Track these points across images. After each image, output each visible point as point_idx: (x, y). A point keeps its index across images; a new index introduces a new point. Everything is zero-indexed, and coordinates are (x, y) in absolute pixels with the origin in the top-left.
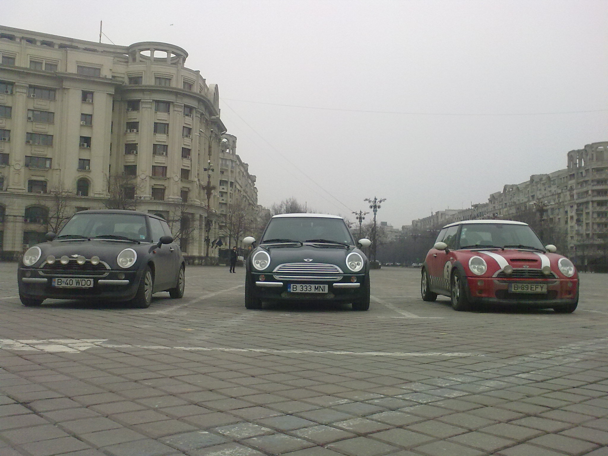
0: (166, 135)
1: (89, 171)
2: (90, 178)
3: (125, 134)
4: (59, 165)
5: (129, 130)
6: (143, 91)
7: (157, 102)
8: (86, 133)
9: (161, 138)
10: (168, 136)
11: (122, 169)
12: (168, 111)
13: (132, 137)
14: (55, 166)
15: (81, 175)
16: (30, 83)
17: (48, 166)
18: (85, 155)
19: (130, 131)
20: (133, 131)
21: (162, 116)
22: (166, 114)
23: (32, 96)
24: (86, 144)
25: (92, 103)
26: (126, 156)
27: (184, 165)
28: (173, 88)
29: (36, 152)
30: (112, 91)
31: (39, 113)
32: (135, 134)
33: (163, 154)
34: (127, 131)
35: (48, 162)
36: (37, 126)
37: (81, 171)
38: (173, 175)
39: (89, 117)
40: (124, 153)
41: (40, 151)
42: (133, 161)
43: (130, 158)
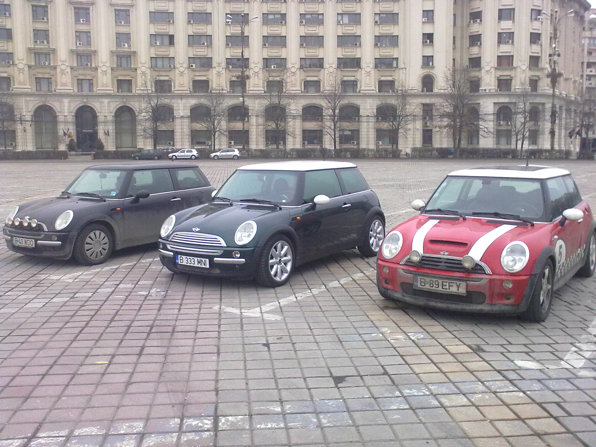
0: (511, 22)
1: (433, 67)
2: (434, 74)
3: (468, 26)
4: (405, 64)
5: (472, 21)
8: (428, 29)
9: (506, 25)
10: (514, 22)
11: (466, 63)
13: (475, 28)
14: (401, 65)
15: (425, 71)
17: (395, 66)
18: (428, 52)
19: (474, 22)
20: (476, 21)
21: (507, 1)
23: (377, 0)
24: (428, 41)
26: (471, 48)
27: (533, 51)
29: (384, 54)
31: (384, 15)
32: (477, 24)
33: (508, 42)
34: (470, 22)
35: (395, 63)
36: (383, 28)
37: (425, 68)
38: (520, 64)
39: (430, 13)
40: (468, 45)
41: (387, 52)
42: (477, 53)
43: (474, 50)
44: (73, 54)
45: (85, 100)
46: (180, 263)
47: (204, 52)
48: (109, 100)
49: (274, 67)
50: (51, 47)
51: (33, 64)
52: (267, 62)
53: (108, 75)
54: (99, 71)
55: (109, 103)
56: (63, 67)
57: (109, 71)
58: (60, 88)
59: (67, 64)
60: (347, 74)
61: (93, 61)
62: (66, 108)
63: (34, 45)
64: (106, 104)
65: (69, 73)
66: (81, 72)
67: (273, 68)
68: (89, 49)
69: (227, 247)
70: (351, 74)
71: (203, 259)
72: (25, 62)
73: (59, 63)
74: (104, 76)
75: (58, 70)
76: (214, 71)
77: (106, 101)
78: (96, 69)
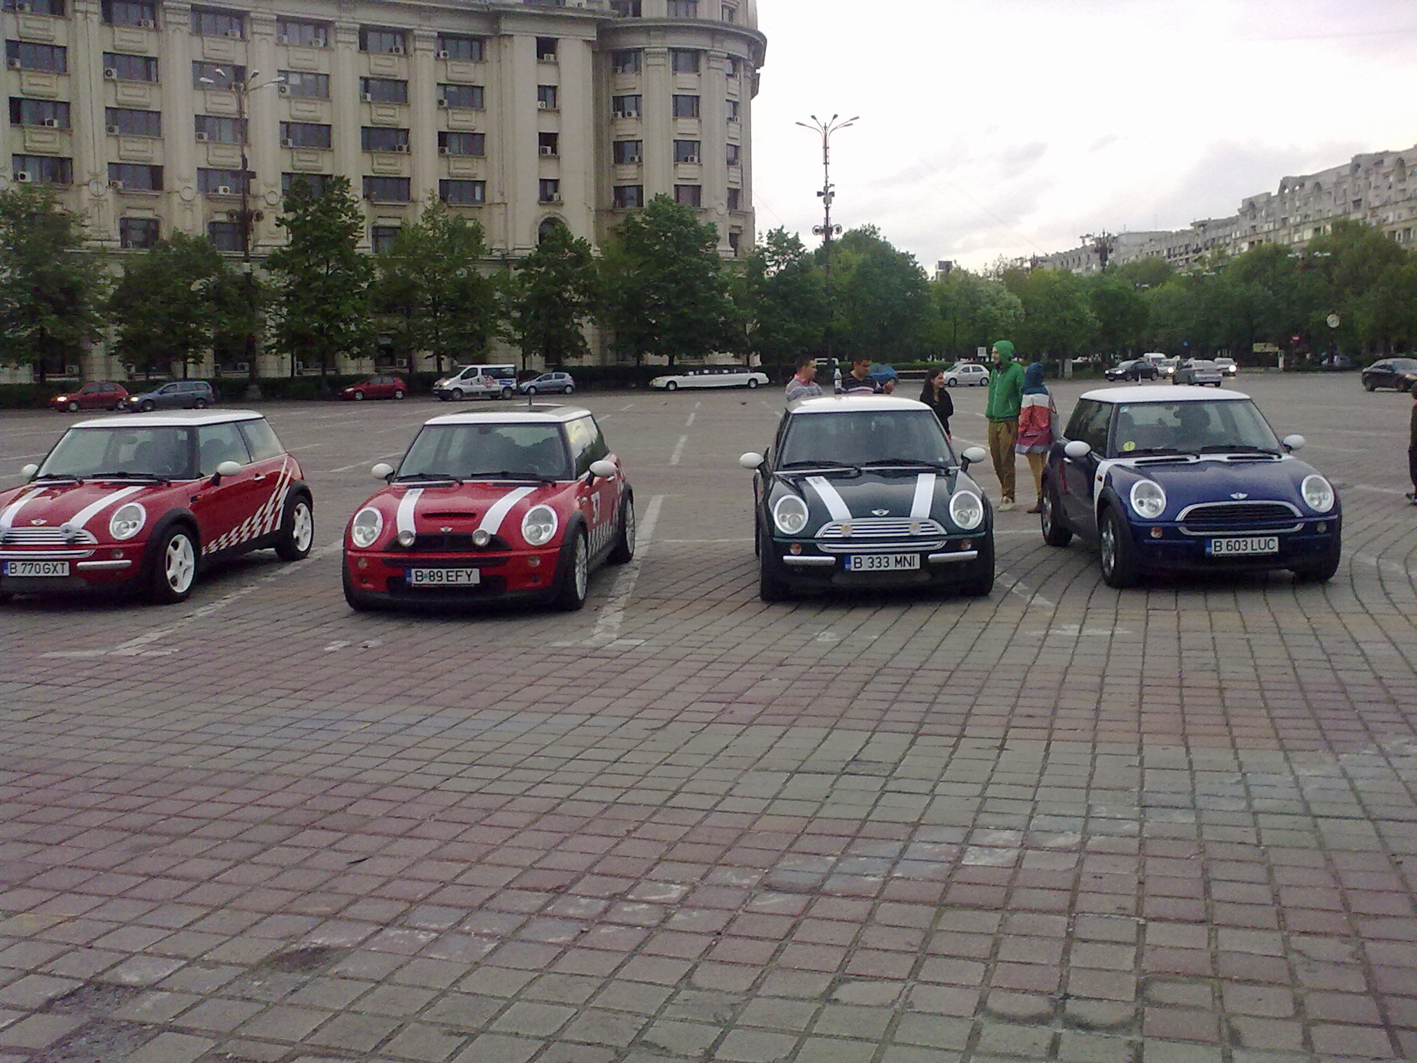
0: (695, 121)
1: (560, 204)
2: (563, 217)
3: (613, 122)
4: (502, 195)
5: (619, 114)
6: (647, 30)
7: (675, 51)
8: (549, 125)
9: (687, 126)
10: (700, 121)
11: (610, 198)
12: (696, 70)
13: (627, 128)
14: (492, 196)
15: (547, 212)
16: (440, 30)
17: (478, 197)
18: (550, 174)
19: (623, 116)
20: (630, 114)
21: (687, 81)
22: (695, 76)
23: (442, 56)
24: (549, 149)
25: (556, 64)
26: (618, 167)
27: (731, 179)
28: (703, 21)
29: (457, 171)
30: (592, 34)
31: (456, 89)
32: (632, 121)
33: (692, 159)
34: (616, 115)
35: (478, 190)
36: (456, 117)
37: (544, 205)
38: (715, 203)
39: (550, 92)
40: (612, 161)
41: (465, 168)
42: (634, 177)
43: (628, 171)
46: (853, 569)
47: (53, 142)
49: (225, 190)
52: (206, 176)
60: (385, 212)
67: (221, 192)
69: (948, 534)
70: (391, 212)
71: (908, 556)
76: (86, 194)
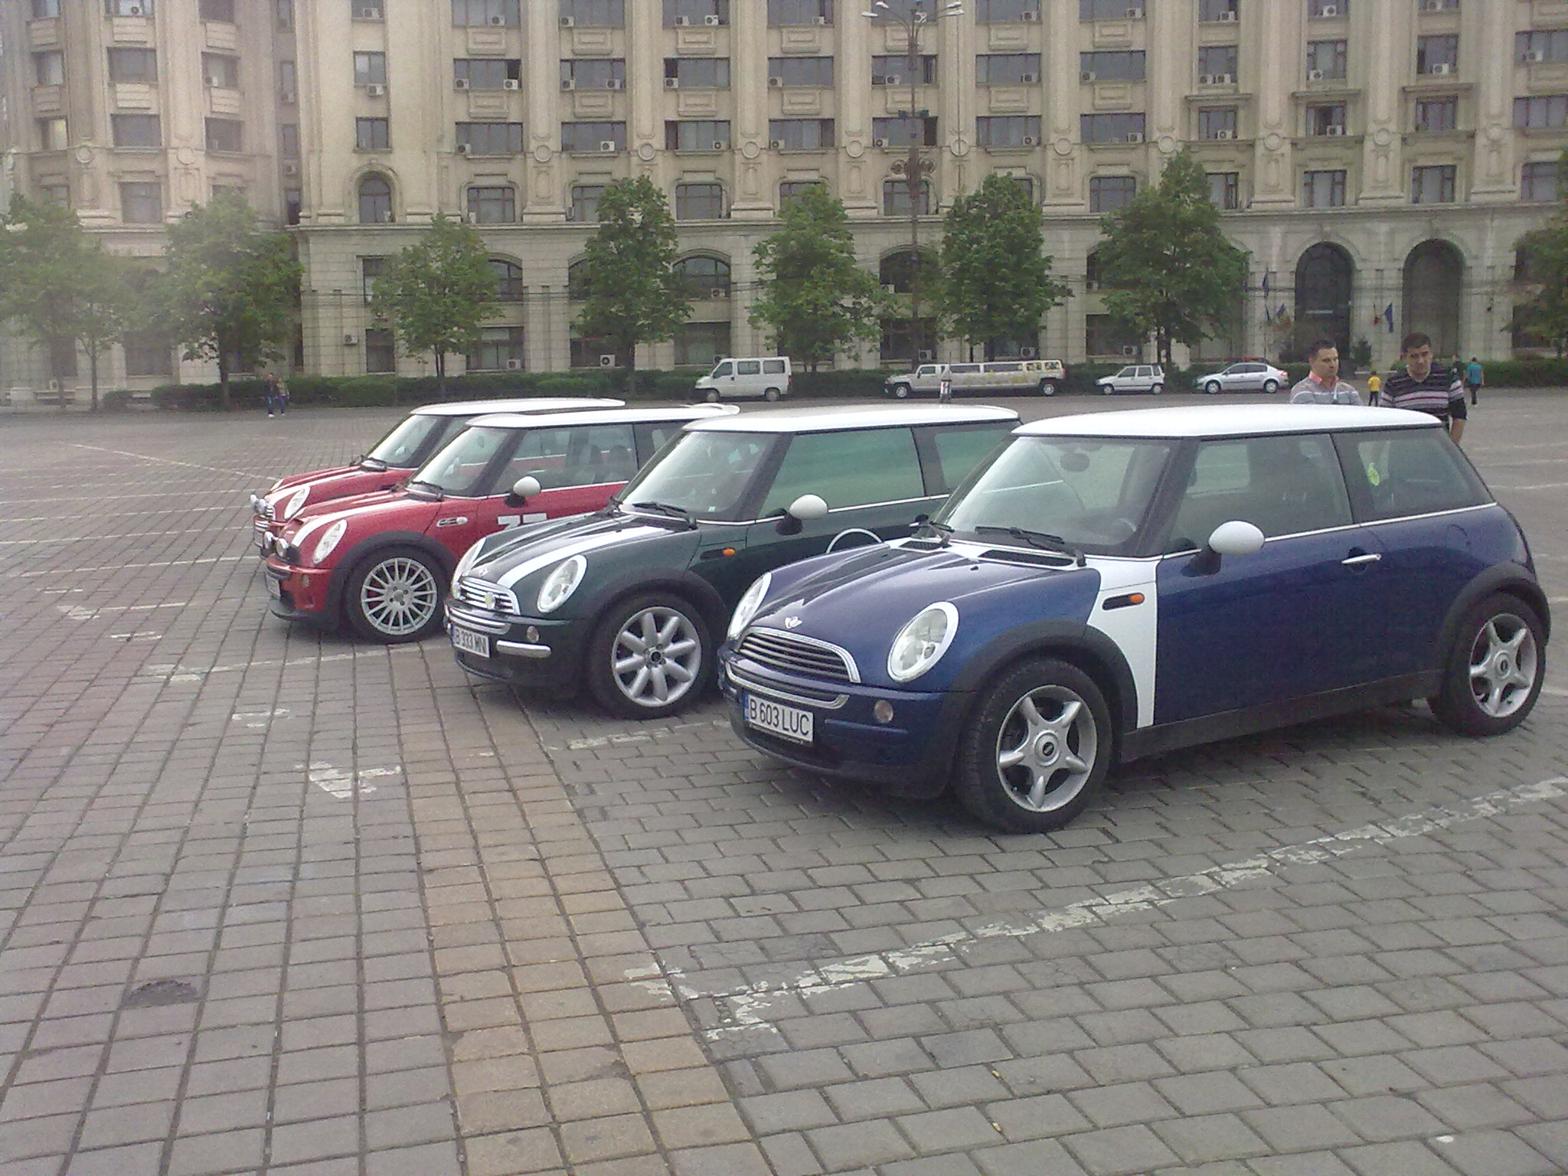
44: (1297, 105)
45: (1327, 229)
48: (1393, 225)
50: (1242, 91)
51: (1194, 138)
53: (1391, 155)
54: (1368, 145)
55: (1392, 233)
56: (1273, 142)
57: (1396, 144)
58: (1262, 200)
59: (1283, 132)
61: (1350, 120)
62: (1275, 251)
63: (1199, 89)
64: (1382, 238)
65: (1288, 159)
66: (1319, 152)
68: (1342, 87)
72: (1176, 134)
73: (1262, 133)
74: (1382, 160)
75: (1260, 150)
77: (1383, 228)
78: (1360, 141)
